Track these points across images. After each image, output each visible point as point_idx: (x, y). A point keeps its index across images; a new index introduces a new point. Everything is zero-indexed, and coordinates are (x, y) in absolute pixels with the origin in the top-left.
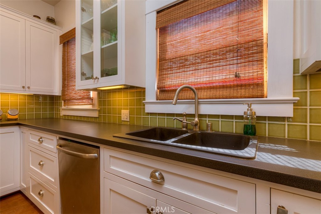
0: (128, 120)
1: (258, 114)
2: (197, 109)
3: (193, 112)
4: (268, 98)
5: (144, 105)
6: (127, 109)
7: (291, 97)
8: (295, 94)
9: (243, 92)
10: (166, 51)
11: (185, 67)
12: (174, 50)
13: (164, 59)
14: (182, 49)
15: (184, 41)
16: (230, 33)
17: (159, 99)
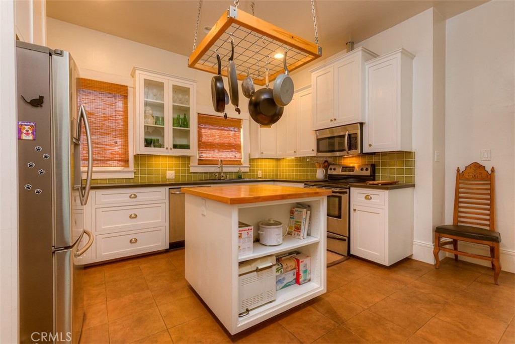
1: (241, 171)
2: (222, 169)
3: (221, 171)
4: (243, 165)
5: (189, 168)
6: (173, 170)
7: (248, 165)
8: (250, 165)
9: (236, 163)
10: (202, 137)
11: (213, 148)
12: (207, 138)
13: (201, 141)
14: (211, 139)
15: (212, 136)
16: (231, 138)
17: (198, 164)
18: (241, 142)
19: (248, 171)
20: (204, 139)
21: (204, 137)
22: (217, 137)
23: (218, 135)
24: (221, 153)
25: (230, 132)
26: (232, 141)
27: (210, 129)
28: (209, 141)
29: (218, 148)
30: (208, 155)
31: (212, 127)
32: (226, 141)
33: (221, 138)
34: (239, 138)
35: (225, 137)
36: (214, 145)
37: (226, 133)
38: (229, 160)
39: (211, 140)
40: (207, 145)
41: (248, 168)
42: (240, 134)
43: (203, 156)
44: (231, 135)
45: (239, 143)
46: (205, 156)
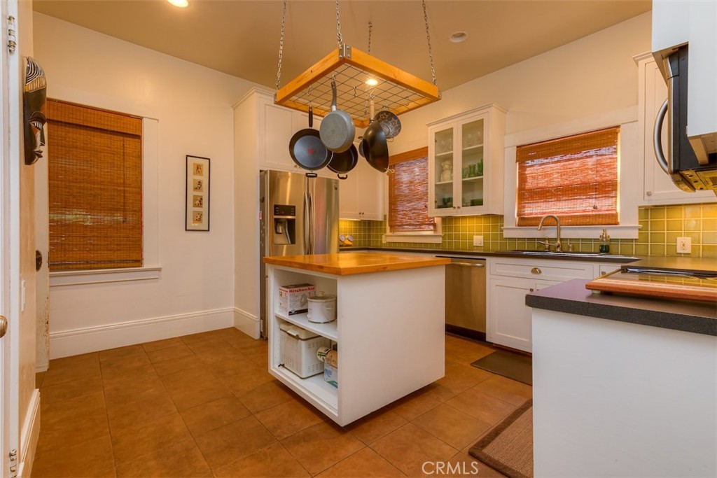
0: (482, 245)
1: (611, 238)
2: (559, 234)
3: (556, 237)
4: (620, 225)
5: (502, 231)
6: (481, 234)
7: (637, 225)
8: (640, 223)
9: (600, 220)
10: (526, 182)
11: (546, 197)
12: (535, 182)
13: (524, 189)
14: (543, 181)
15: (546, 175)
16: (590, 172)
17: (519, 226)
18: (615, 174)
19: (637, 237)
20: (530, 184)
21: (530, 180)
22: (555, 176)
23: (558, 173)
24: (562, 204)
25: (588, 160)
26: (592, 177)
27: (541, 165)
28: (540, 185)
29: (556, 196)
30: (535, 209)
31: (546, 161)
32: (577, 179)
33: (564, 177)
34: (612, 166)
35: (574, 173)
36: (548, 191)
37: (577, 164)
38: (583, 216)
39: (542, 183)
40: (536, 193)
41: (637, 231)
42: (616, 158)
43: (526, 212)
44: (588, 166)
45: (610, 177)
46: (529, 212)
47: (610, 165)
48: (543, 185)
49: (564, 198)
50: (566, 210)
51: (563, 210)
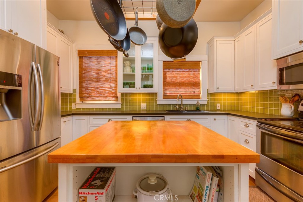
0: (146, 108)
1: (200, 104)
3: (181, 104)
4: (202, 99)
5: (157, 101)
6: (145, 103)
7: (207, 99)
9: (195, 97)
10: (167, 78)
12: (170, 79)
13: (166, 82)
14: (174, 79)
15: (175, 77)
16: (191, 78)
17: (164, 99)
18: (200, 80)
19: (207, 104)
20: (168, 80)
21: (168, 78)
22: (179, 77)
23: (180, 76)
24: (182, 90)
25: (190, 73)
26: (192, 80)
27: (173, 72)
28: (173, 81)
29: (179, 86)
30: (171, 91)
31: (175, 70)
32: (187, 80)
33: (182, 78)
34: (198, 76)
35: (186, 77)
36: (176, 84)
37: (187, 74)
38: (189, 95)
40: (171, 84)
41: (207, 101)
42: (200, 73)
43: (167, 92)
44: (190, 75)
45: (198, 81)
46: (169, 92)
47: (197, 76)
48: (174, 81)
49: (182, 87)
50: (184, 92)
51: (183, 92)
